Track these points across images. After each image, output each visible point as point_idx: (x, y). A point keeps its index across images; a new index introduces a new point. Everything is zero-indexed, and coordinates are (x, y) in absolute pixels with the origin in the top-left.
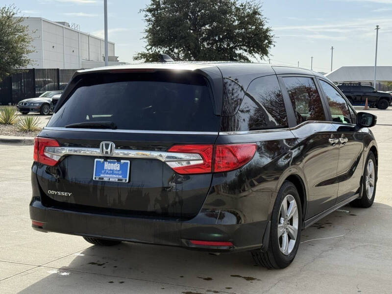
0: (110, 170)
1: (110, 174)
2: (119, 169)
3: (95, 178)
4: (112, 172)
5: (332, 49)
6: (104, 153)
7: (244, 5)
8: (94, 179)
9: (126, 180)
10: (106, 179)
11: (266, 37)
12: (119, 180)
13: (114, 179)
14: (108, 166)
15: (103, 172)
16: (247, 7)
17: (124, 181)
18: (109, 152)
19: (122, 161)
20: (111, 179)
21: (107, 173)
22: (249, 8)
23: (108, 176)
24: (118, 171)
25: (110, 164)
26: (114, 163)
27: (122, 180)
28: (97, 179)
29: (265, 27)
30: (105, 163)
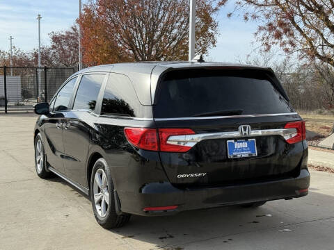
0: (240, 148)
1: (241, 151)
2: (247, 147)
8: (229, 157)
9: (255, 154)
10: (239, 156)
12: (249, 155)
14: (237, 145)
15: (234, 150)
19: (249, 140)
20: (243, 156)
23: (239, 153)
25: (239, 143)
26: (242, 142)
27: (252, 155)
28: (232, 157)
30: (235, 143)
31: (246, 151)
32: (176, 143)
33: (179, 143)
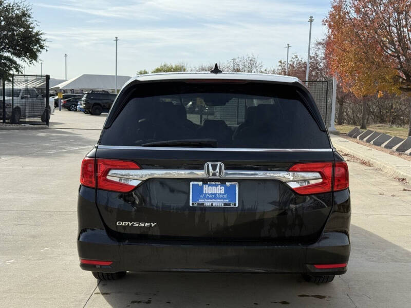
0: (212, 194)
1: (211, 198)
2: (223, 193)
3: (193, 204)
4: (215, 196)
5: (66, 56)
6: (211, 174)
7: (11, 5)
8: (191, 205)
9: (235, 205)
10: (207, 205)
11: (38, 41)
12: (225, 204)
13: (219, 203)
14: (207, 189)
15: (202, 196)
16: (15, 8)
17: (232, 206)
18: (218, 174)
19: (228, 184)
20: (214, 205)
21: (208, 198)
22: (18, 9)
23: (209, 200)
24: (223, 194)
25: (211, 187)
26: (216, 186)
27: (229, 205)
28: (195, 205)
29: (35, 31)
30: (204, 186)
31: (220, 198)
32: (116, 180)
33: (120, 180)
